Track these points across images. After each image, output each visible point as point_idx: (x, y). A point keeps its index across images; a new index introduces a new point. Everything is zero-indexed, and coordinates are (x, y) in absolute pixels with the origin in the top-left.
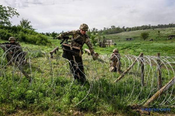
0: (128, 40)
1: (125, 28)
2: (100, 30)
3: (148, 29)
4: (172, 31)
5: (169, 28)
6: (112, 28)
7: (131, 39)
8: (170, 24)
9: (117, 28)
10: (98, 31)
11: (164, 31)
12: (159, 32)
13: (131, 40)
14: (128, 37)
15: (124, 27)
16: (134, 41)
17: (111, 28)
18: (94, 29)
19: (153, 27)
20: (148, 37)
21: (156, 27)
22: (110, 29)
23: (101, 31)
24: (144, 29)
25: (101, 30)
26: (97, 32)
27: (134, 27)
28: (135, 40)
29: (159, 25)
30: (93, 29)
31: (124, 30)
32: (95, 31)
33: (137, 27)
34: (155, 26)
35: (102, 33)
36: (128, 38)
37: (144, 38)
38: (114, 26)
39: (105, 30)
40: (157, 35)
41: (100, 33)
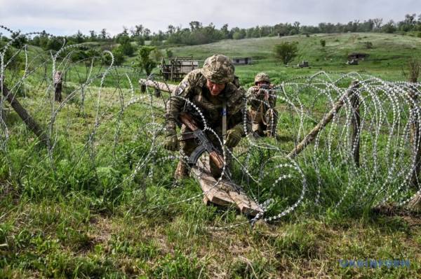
0: (240, 62)
1: (229, 29)
2: (157, 33)
3: (293, 34)
4: (356, 41)
5: (349, 35)
6: (193, 27)
7: (246, 59)
8: (350, 24)
9: (206, 28)
10: (151, 34)
11: (337, 41)
12: (323, 43)
13: (246, 63)
14: (238, 54)
15: (227, 25)
16: (258, 66)
17: (190, 27)
18: (139, 29)
19: (305, 28)
20: (295, 56)
21: (315, 30)
22: (187, 30)
23: (161, 37)
24: (282, 35)
25: (161, 32)
26: (148, 38)
27: (255, 27)
28: (258, 63)
29: (321, 25)
30: (136, 29)
31: (227, 35)
32: (142, 34)
33: (264, 28)
34: (310, 28)
35: (164, 41)
36: (239, 57)
37: (284, 58)
38: (197, 23)
39: (171, 32)
40: (319, 53)
41: (158, 41)
